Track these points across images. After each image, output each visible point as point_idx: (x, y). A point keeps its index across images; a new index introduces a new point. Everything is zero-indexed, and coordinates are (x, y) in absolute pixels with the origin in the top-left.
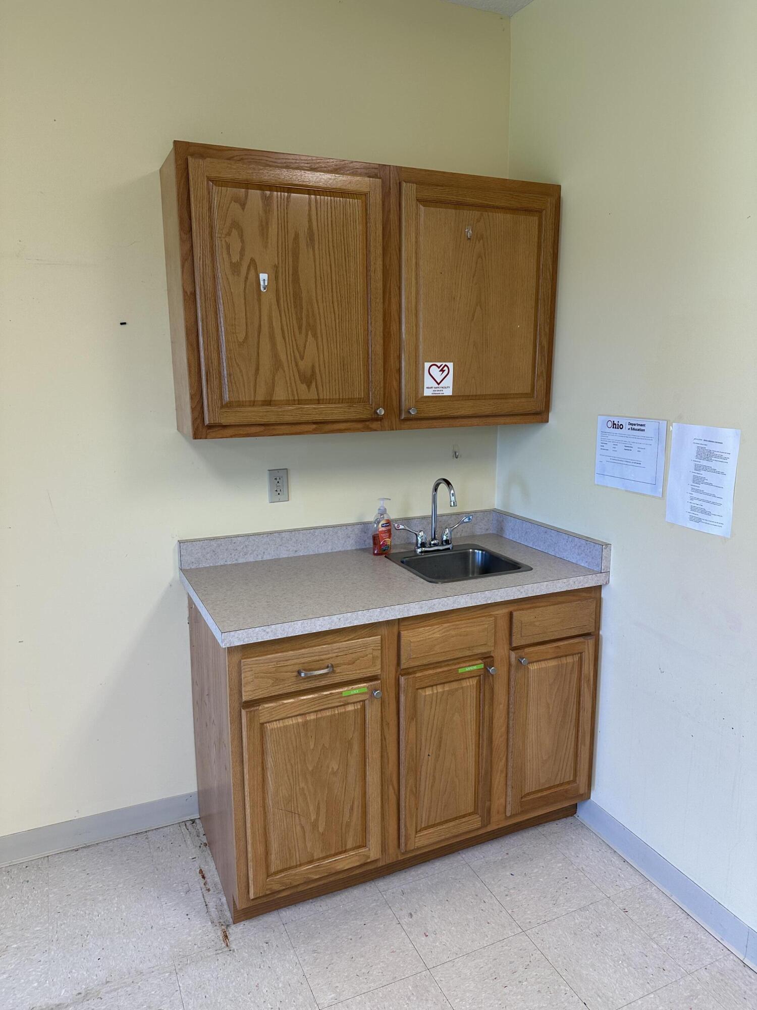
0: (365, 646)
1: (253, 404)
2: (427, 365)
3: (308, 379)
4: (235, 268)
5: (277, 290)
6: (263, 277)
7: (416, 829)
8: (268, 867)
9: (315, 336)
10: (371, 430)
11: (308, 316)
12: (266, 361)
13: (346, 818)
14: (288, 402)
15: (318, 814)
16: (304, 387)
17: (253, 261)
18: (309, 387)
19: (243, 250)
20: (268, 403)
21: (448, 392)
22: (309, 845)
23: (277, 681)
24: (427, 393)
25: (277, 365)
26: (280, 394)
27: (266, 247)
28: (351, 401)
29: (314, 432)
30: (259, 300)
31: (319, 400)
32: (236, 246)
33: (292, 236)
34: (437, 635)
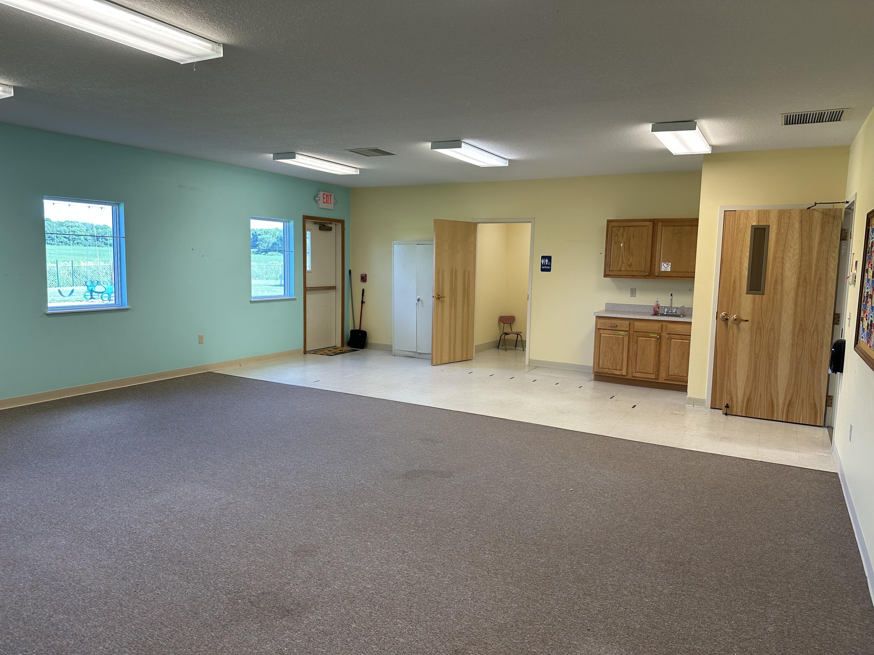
0: (625, 323)
1: (617, 271)
2: (663, 263)
3: (630, 266)
4: (616, 243)
5: (625, 247)
6: (622, 244)
7: (636, 371)
8: (599, 366)
9: (633, 257)
10: (647, 278)
11: (631, 252)
12: (620, 262)
13: (618, 361)
14: (625, 271)
15: (611, 358)
16: (629, 267)
17: (620, 241)
18: (630, 267)
19: (618, 239)
20: (620, 271)
21: (669, 270)
22: (608, 364)
23: (604, 326)
24: (662, 270)
25: (623, 263)
26: (623, 269)
27: (623, 238)
28: (641, 271)
29: (631, 278)
30: (620, 249)
31: (632, 270)
32: (616, 238)
33: (629, 235)
34: (644, 325)
